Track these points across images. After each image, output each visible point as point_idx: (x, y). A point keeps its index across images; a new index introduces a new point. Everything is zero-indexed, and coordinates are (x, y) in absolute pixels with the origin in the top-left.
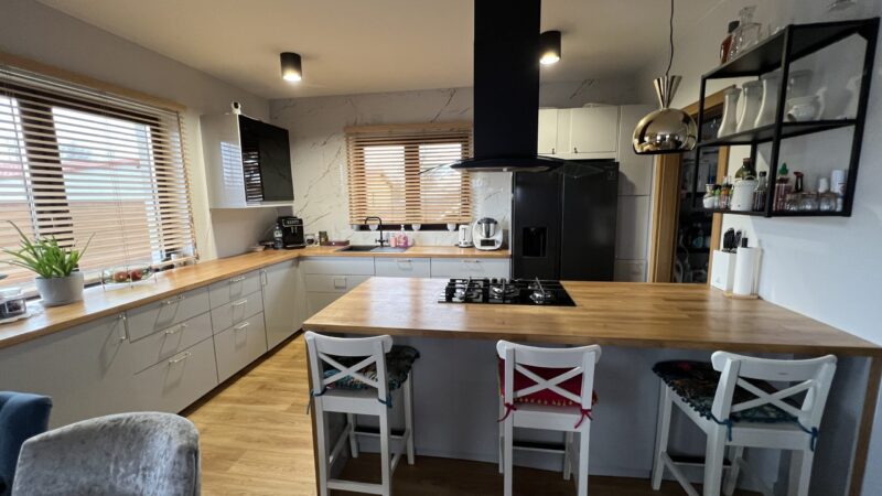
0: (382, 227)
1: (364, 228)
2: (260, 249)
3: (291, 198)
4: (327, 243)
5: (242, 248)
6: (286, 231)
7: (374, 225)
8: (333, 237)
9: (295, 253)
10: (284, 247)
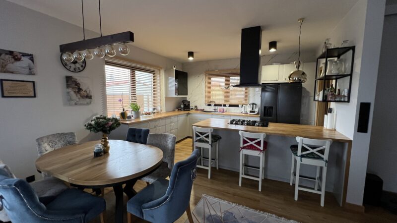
0: (215, 105)
1: (209, 105)
2: (177, 110)
3: (187, 94)
4: (197, 110)
5: (172, 110)
6: (185, 105)
7: (213, 104)
8: (199, 108)
9: (187, 112)
10: (184, 110)
